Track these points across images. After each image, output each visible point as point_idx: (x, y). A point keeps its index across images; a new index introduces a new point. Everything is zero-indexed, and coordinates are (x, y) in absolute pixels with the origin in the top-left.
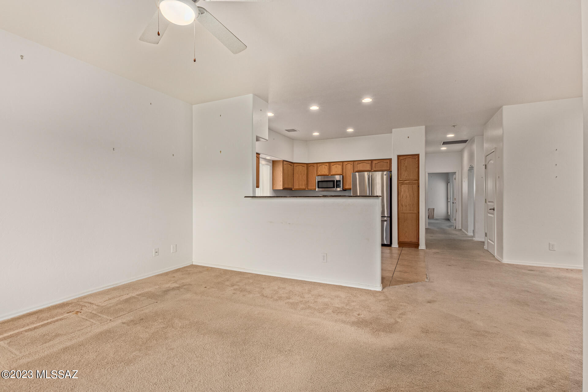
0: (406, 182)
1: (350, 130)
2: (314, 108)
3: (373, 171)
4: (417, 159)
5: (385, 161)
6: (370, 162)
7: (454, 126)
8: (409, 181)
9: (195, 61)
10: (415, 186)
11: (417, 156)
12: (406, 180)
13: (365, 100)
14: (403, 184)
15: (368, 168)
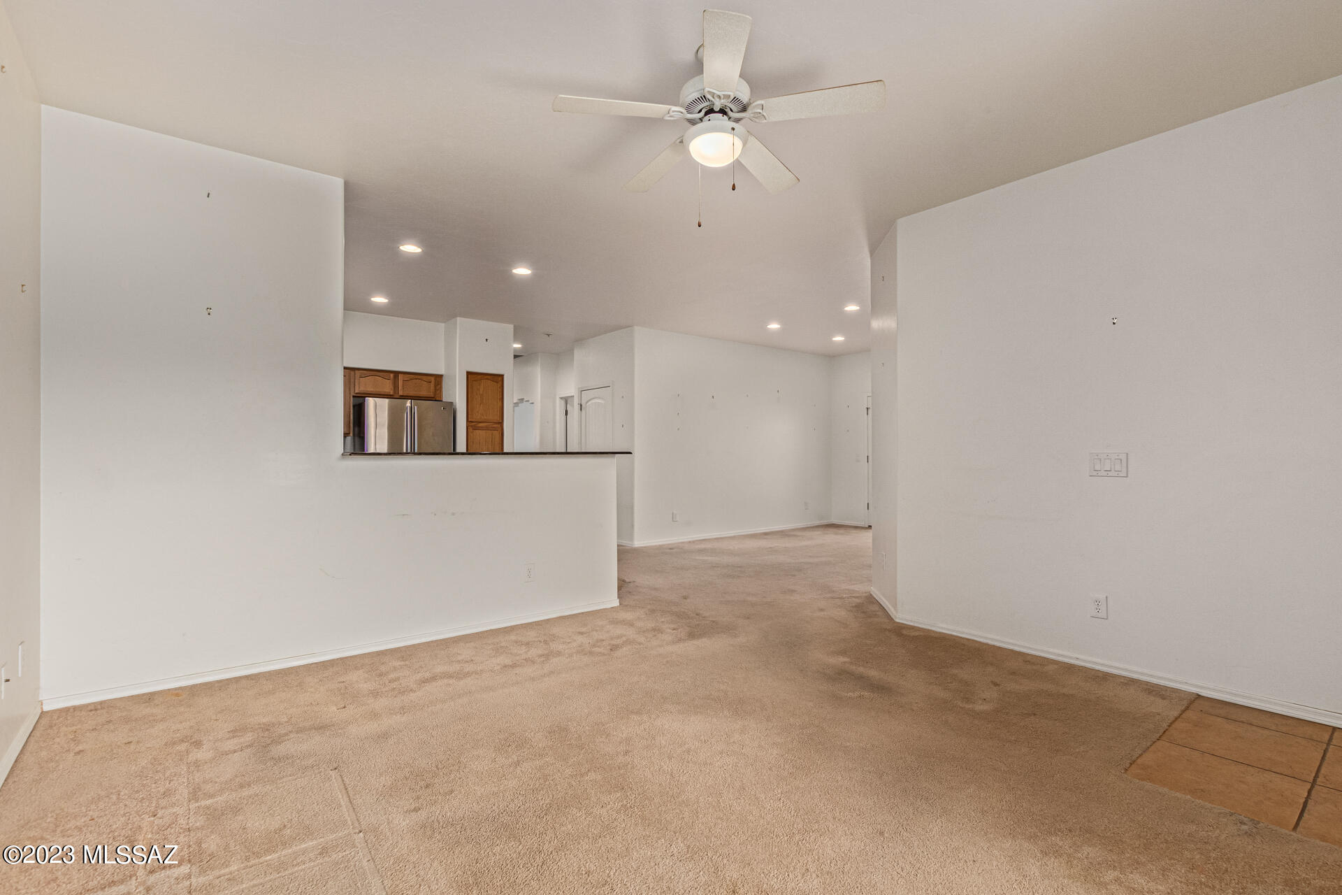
0: (481, 425)
1: (380, 300)
2: (411, 248)
3: (396, 396)
4: (499, 385)
5: (424, 378)
6: (392, 375)
7: (549, 335)
8: (486, 424)
9: (700, 226)
10: (496, 434)
11: (500, 379)
12: (480, 422)
13: (518, 269)
14: (476, 428)
15: (387, 387)
